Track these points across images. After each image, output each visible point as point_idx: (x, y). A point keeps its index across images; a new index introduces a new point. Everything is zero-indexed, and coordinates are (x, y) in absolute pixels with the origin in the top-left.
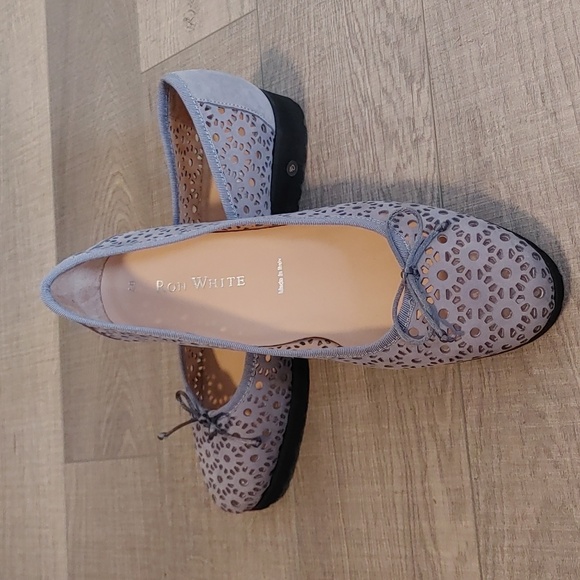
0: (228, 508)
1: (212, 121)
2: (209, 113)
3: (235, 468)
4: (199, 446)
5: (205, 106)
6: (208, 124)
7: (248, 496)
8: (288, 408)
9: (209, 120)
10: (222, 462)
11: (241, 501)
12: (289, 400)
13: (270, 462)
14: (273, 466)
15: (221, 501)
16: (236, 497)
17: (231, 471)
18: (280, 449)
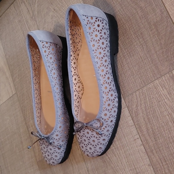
0: (51, 164)
1: (44, 46)
2: (43, 44)
3: (53, 152)
4: (41, 145)
5: (42, 41)
6: (43, 47)
7: (57, 160)
8: (69, 133)
9: (43, 46)
10: (49, 150)
11: (55, 162)
12: (69, 131)
13: (64, 150)
14: (65, 151)
15: (49, 162)
16: (54, 161)
17: (52, 153)
18: (67, 146)
